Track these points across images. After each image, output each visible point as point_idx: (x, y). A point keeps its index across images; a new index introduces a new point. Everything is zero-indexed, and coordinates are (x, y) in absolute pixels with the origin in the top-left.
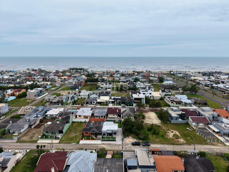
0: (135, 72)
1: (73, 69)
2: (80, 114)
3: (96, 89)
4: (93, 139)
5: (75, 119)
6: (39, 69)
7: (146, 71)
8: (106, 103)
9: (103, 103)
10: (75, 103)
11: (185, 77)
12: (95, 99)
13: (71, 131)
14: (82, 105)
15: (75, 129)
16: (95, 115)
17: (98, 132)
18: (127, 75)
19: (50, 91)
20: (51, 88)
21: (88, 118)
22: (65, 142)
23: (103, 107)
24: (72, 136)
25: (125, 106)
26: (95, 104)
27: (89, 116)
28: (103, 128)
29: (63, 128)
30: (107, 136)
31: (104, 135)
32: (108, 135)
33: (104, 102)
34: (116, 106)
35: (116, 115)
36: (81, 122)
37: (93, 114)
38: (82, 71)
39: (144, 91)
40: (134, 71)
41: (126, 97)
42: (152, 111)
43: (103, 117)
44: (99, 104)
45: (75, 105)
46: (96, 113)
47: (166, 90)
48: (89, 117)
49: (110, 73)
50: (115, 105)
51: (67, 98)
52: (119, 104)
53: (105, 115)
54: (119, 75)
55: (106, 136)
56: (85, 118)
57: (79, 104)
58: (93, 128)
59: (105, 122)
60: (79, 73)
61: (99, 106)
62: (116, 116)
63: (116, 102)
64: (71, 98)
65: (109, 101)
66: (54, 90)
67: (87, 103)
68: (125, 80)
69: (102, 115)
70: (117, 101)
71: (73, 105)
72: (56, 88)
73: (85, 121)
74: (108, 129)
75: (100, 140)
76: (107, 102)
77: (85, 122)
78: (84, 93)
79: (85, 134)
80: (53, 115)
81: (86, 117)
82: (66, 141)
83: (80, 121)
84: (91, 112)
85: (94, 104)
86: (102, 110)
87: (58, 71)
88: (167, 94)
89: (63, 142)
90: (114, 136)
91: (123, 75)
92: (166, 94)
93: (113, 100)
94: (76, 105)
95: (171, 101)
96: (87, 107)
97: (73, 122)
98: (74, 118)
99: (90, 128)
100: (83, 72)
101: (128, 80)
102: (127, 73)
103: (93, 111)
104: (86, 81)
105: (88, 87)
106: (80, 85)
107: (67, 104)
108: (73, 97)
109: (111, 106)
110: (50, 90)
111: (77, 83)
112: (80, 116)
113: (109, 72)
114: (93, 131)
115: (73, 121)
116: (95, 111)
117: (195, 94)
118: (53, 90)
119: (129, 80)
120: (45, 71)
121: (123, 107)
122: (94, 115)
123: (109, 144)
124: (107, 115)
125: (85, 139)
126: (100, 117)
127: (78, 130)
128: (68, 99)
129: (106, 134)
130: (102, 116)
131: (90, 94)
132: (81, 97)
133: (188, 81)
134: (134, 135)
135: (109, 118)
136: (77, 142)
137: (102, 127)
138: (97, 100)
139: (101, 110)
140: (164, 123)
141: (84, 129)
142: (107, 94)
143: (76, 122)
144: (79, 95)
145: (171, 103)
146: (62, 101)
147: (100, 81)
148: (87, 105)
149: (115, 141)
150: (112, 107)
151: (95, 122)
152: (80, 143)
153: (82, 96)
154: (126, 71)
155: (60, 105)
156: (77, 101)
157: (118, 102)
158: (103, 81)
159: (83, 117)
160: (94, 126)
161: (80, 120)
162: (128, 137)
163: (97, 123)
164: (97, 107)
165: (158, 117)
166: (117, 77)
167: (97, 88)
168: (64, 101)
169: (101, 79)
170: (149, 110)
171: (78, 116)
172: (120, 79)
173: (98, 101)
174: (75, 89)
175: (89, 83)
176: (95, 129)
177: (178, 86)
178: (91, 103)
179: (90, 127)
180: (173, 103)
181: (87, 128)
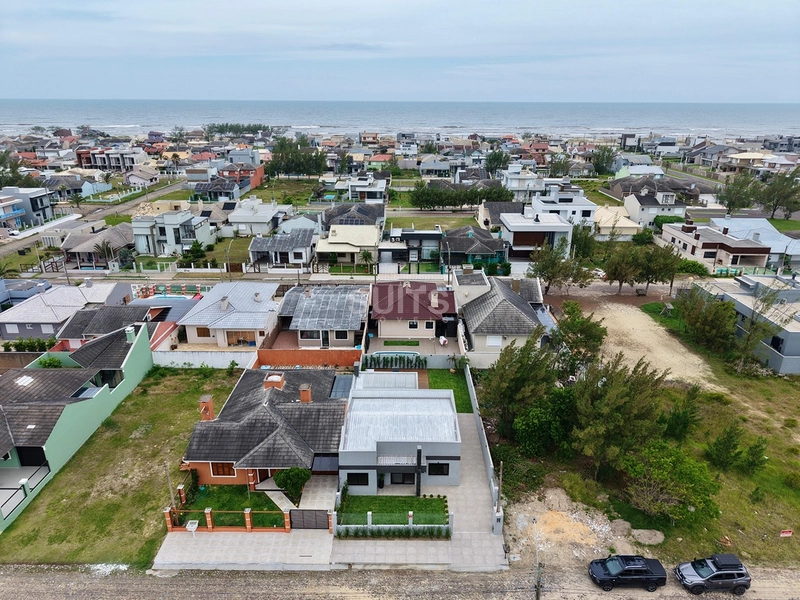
0: (479, 141)
1: (222, 129)
2: (203, 322)
3: (314, 200)
4: (269, 519)
5: (174, 347)
6: (82, 128)
7: (526, 136)
8: (364, 262)
9: (348, 259)
10: (196, 256)
11: (696, 153)
12: (306, 237)
13: (119, 442)
14: (235, 268)
15: (153, 420)
16: (298, 324)
17: (305, 461)
18: (448, 150)
19: (92, 207)
20: (107, 193)
21: (253, 343)
22: (42, 549)
23: (348, 278)
24: (117, 485)
25: (477, 272)
26: (305, 265)
27: (262, 334)
28: (352, 426)
29: (46, 428)
30: (381, 485)
31: (359, 479)
32: (387, 480)
33: (352, 255)
34: (415, 277)
35: (429, 326)
36: (206, 373)
37: (284, 321)
38: (260, 136)
39: (553, 202)
40: (474, 137)
41: (468, 229)
42: (618, 298)
43: (351, 337)
44: (327, 267)
45: (198, 267)
46: (307, 313)
47: (659, 196)
48: (260, 340)
49: (374, 143)
50: (414, 268)
51: (156, 232)
52: (435, 263)
53: (363, 325)
54: (414, 150)
55: (370, 489)
56: (239, 342)
57: (214, 265)
58: (273, 427)
59: (363, 375)
60: (247, 141)
61: (324, 275)
62: (424, 332)
63: (413, 257)
64: (176, 231)
65: (380, 251)
66: (116, 203)
67: (263, 258)
68: (445, 166)
69: (339, 328)
70: (419, 250)
71: (182, 270)
72: (124, 195)
73: (233, 363)
74: (388, 437)
75: (326, 526)
76: (367, 256)
77: (232, 371)
78: (252, 213)
79: (211, 477)
80: (37, 326)
81: (239, 339)
82: (51, 541)
83: (197, 365)
84: (278, 305)
85: (297, 266)
86: (340, 296)
87: (159, 135)
88: (666, 213)
89: (24, 553)
90: (432, 487)
91: (429, 149)
92: (661, 213)
93: (402, 246)
94: (198, 270)
95: (705, 246)
96: (259, 280)
97: (157, 373)
98: (165, 345)
99: (252, 426)
100: (260, 140)
101: (458, 162)
102: (448, 143)
103: (286, 303)
104: (271, 169)
105: (278, 194)
106: (243, 182)
107: (150, 265)
108: (188, 229)
109: (389, 272)
110: (94, 203)
111: (226, 174)
112: (203, 332)
113: (371, 139)
114: (271, 454)
115: (156, 362)
116: (299, 305)
117: (787, 217)
118: (109, 204)
119: (463, 166)
120: (102, 134)
121: (465, 279)
122: (292, 326)
123: (399, 573)
124: (373, 325)
125: (202, 525)
126: (332, 337)
127: (170, 435)
128: (162, 238)
129: (373, 476)
130: (341, 335)
131: (281, 216)
132: (234, 228)
133: (713, 169)
134: (577, 476)
135: (388, 343)
136: (134, 549)
137: (336, 421)
138: (314, 245)
139: (336, 299)
140: (730, 372)
141: (203, 436)
142: (368, 216)
143: (174, 372)
144: (227, 222)
145: (707, 255)
146: (131, 247)
147: (331, 169)
148: (263, 267)
149: (447, 536)
150: (396, 278)
151: (293, 378)
152: (158, 560)
153: (242, 227)
154: (441, 137)
155: (114, 266)
156: (210, 248)
157: (426, 255)
158: (346, 166)
159: (222, 339)
160: (279, 412)
161: (197, 361)
162: (534, 498)
163: (304, 387)
164: (314, 278)
165: (673, 333)
166: (407, 155)
167: (319, 194)
168: (142, 246)
169: (336, 161)
170: (601, 294)
171: (192, 334)
172: (419, 163)
173: (323, 247)
174: (215, 196)
175: (282, 176)
176: (283, 441)
177: (693, 187)
178: (284, 257)
179: (248, 417)
180: (713, 255)
181: (226, 425)
